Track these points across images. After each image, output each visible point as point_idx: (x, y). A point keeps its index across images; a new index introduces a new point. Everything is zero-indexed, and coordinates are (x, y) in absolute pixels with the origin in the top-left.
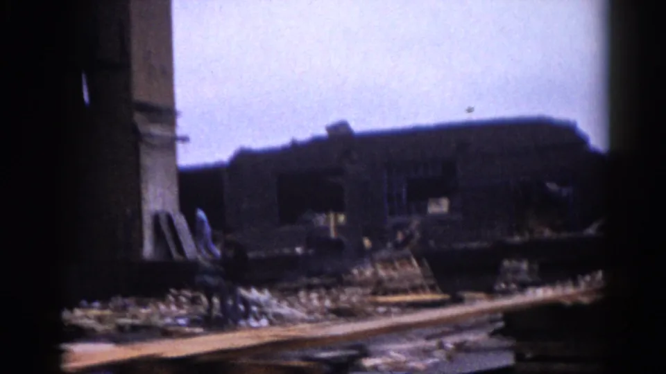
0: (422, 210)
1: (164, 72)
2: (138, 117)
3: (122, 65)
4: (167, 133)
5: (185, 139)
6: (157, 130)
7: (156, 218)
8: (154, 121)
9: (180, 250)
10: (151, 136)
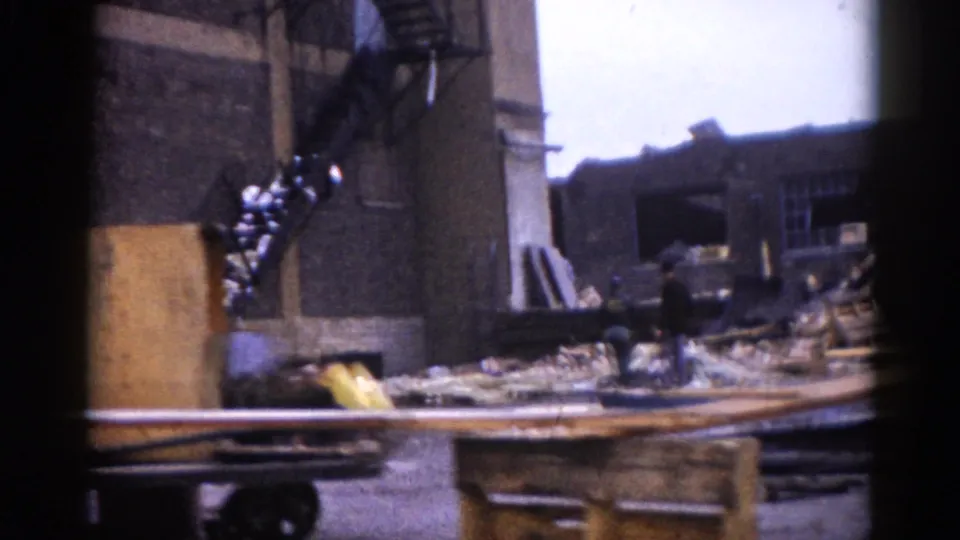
0: (833, 240)
1: (528, 62)
2: (501, 122)
3: (481, 52)
4: (536, 142)
5: (557, 149)
6: (522, 137)
7: (527, 254)
8: (520, 126)
9: (559, 297)
10: (518, 145)
